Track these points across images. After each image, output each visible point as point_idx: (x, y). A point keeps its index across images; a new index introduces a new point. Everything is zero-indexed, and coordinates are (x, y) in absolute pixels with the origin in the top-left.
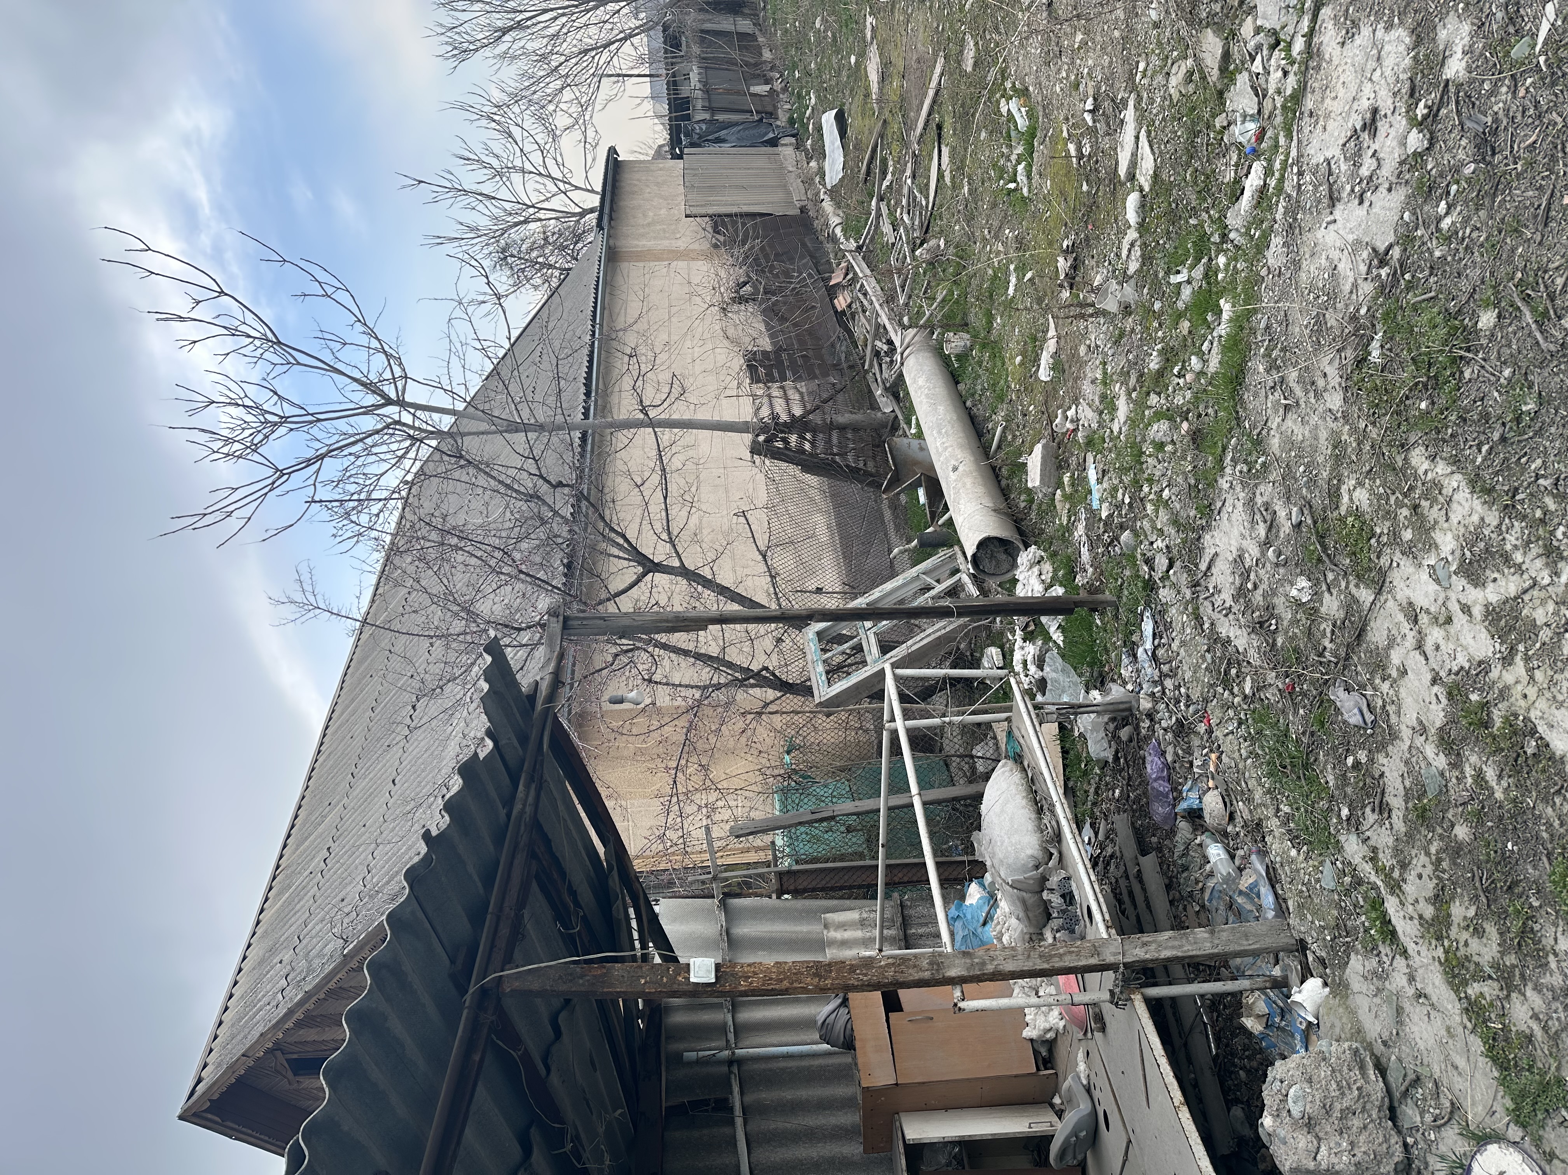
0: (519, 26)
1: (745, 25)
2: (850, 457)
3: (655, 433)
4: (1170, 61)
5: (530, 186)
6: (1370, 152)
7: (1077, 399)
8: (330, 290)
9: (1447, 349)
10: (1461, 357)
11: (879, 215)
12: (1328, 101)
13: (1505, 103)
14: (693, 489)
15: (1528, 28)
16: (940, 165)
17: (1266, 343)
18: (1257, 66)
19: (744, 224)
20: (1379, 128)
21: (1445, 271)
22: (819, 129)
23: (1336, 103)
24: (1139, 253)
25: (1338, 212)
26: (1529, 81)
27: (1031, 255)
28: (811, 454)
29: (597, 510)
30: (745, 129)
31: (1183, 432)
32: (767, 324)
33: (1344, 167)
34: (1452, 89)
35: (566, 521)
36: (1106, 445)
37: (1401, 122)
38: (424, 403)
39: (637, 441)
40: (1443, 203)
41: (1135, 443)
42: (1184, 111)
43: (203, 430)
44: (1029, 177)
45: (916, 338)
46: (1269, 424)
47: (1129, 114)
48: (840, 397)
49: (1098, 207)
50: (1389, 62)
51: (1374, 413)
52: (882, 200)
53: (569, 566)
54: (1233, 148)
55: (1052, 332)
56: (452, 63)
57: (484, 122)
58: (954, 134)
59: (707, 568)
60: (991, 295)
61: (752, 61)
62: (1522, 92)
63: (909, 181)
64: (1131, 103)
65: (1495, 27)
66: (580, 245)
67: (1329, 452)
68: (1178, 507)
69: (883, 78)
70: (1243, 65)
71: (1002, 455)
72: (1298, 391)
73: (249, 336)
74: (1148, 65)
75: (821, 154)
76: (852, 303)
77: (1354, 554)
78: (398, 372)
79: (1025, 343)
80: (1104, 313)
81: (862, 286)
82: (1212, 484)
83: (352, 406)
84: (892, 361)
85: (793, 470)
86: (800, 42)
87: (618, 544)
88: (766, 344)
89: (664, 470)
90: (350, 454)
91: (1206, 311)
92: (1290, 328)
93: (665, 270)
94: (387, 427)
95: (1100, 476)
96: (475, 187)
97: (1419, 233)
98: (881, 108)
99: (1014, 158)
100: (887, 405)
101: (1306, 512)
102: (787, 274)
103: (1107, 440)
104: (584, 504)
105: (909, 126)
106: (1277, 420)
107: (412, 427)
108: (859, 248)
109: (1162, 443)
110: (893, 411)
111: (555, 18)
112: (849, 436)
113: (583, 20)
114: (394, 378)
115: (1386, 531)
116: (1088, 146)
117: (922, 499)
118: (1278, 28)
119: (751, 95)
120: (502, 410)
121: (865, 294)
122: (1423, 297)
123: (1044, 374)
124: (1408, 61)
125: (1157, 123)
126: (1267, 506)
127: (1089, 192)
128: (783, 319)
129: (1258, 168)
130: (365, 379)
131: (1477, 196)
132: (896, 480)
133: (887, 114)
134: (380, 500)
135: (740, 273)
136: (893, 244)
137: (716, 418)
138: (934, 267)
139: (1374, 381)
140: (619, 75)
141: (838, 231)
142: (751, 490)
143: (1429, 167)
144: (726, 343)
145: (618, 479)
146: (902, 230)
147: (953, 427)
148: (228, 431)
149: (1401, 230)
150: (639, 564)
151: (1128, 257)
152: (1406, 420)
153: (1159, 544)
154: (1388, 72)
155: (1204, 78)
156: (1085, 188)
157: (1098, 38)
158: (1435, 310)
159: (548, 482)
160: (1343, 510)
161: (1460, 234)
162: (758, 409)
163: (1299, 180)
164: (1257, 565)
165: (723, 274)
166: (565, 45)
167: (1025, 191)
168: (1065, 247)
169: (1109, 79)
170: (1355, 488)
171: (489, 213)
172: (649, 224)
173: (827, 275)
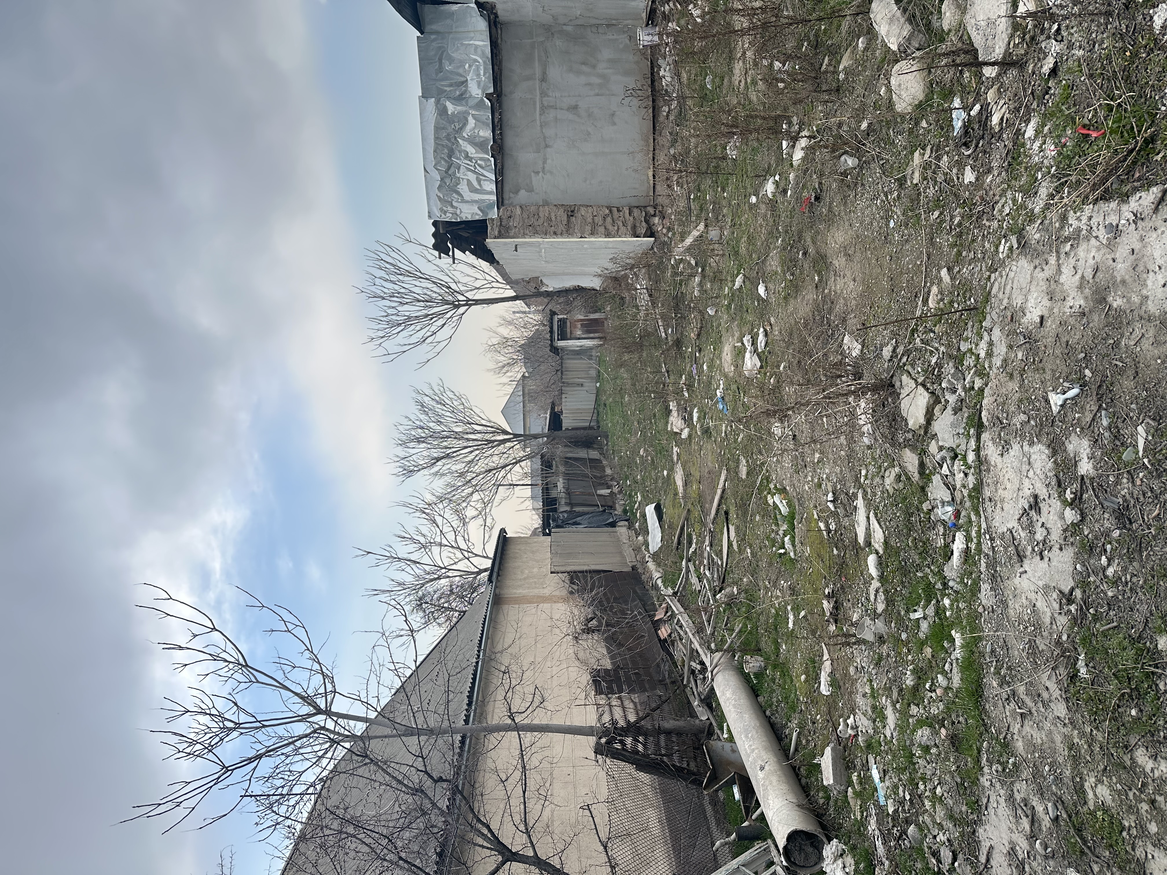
0: (448, 456)
1: (594, 454)
2: (676, 757)
3: (519, 735)
4: (883, 470)
5: (445, 554)
6: (1040, 524)
7: (853, 710)
8: (291, 627)
9: (1139, 666)
10: (1153, 673)
11: (688, 571)
12: (1000, 491)
13: (1129, 489)
14: (547, 785)
15: (1129, 441)
16: (729, 537)
17: (994, 664)
18: (945, 470)
19: (592, 578)
20: (1042, 508)
21: (1119, 607)
22: (644, 516)
23: (1006, 492)
24: (883, 597)
25: (1027, 565)
26: (1141, 475)
27: (803, 599)
28: (643, 755)
29: (468, 802)
30: (593, 517)
31: (943, 737)
32: (608, 649)
33: (1023, 534)
34: (1088, 482)
35: (442, 813)
36: (882, 748)
37: (1057, 504)
38: (345, 713)
39: (505, 743)
40: (1104, 558)
41: (905, 746)
42: (899, 500)
43: (175, 734)
44: (794, 545)
45: (722, 660)
46: (1011, 729)
47: (860, 503)
48: (665, 707)
49: (847, 565)
50: (1038, 465)
51: (1095, 720)
52: (690, 561)
53: (440, 855)
54: (939, 524)
55: (826, 656)
56: (401, 478)
57: (418, 514)
58: (737, 517)
59: (557, 858)
60: (776, 628)
61: (598, 475)
62: (1138, 482)
63: (708, 548)
64: (860, 496)
65: (1106, 442)
66: (475, 594)
67: (1066, 753)
68: (951, 802)
69: (686, 484)
70: (935, 470)
71: (798, 756)
72: (1028, 701)
73: (226, 661)
74: (868, 472)
75: (645, 531)
76: (671, 633)
77: (1111, 846)
78: (329, 688)
79: (807, 664)
80: (864, 642)
81: (679, 620)
82: (975, 782)
83: (291, 714)
84: (704, 678)
85: (630, 768)
86: (630, 464)
87: (483, 834)
88: (608, 664)
89: (524, 767)
90: (283, 754)
91: (942, 640)
92: (1010, 651)
93: (534, 610)
94: (314, 732)
95: (882, 775)
96: (406, 556)
97: (1092, 579)
98: (685, 502)
99: (781, 532)
100: (703, 714)
101: (1060, 807)
102: (623, 612)
103: (883, 744)
104: (458, 797)
105: (705, 513)
106: (1016, 728)
107: (333, 732)
108: (675, 594)
109: (928, 746)
110: (708, 719)
111: (472, 452)
112: (674, 739)
113: (489, 453)
114: (326, 693)
115: (1133, 825)
116: (833, 524)
117: (737, 796)
118: (954, 447)
119: (598, 495)
120: (403, 718)
121: (681, 627)
122: (1109, 626)
123: (825, 689)
124: (1050, 465)
125: (881, 508)
126: (1026, 802)
127: (839, 555)
128: (620, 645)
129: (960, 537)
130: (304, 694)
131: (1128, 551)
132: (714, 778)
133: (690, 506)
134: (297, 795)
135: (589, 611)
136: (700, 591)
137: (568, 723)
138: (731, 607)
139: (1087, 693)
140: (511, 485)
141: (659, 582)
142: (594, 786)
143: (1086, 533)
144: (577, 663)
145: (487, 775)
146: (705, 581)
147: (757, 732)
148: (194, 734)
149: (1077, 577)
150: (500, 853)
151: (875, 600)
152: (1123, 725)
153: (941, 838)
154: (1038, 472)
155: (908, 479)
156: (835, 552)
157: (830, 456)
158: (1120, 636)
159: (431, 777)
160: (1091, 805)
161: (1123, 579)
162: (601, 715)
163: (992, 544)
164: (1029, 857)
165: (576, 612)
166: (477, 467)
167: (792, 554)
168: (826, 593)
169: (842, 480)
170: (1096, 785)
171: (413, 573)
172: (525, 579)
173: (652, 613)
